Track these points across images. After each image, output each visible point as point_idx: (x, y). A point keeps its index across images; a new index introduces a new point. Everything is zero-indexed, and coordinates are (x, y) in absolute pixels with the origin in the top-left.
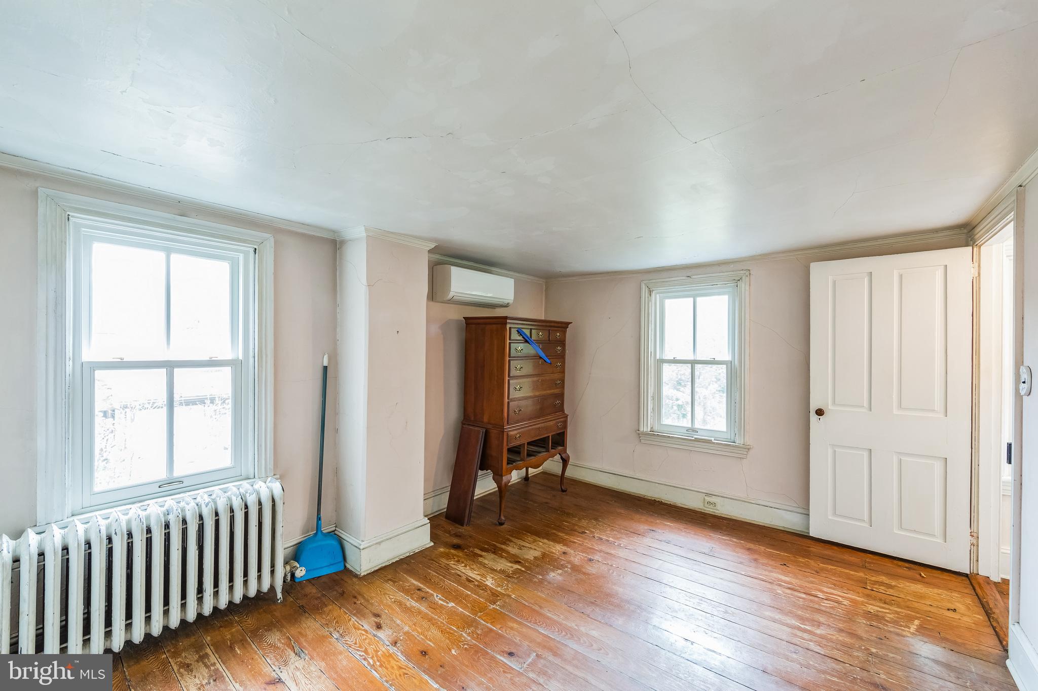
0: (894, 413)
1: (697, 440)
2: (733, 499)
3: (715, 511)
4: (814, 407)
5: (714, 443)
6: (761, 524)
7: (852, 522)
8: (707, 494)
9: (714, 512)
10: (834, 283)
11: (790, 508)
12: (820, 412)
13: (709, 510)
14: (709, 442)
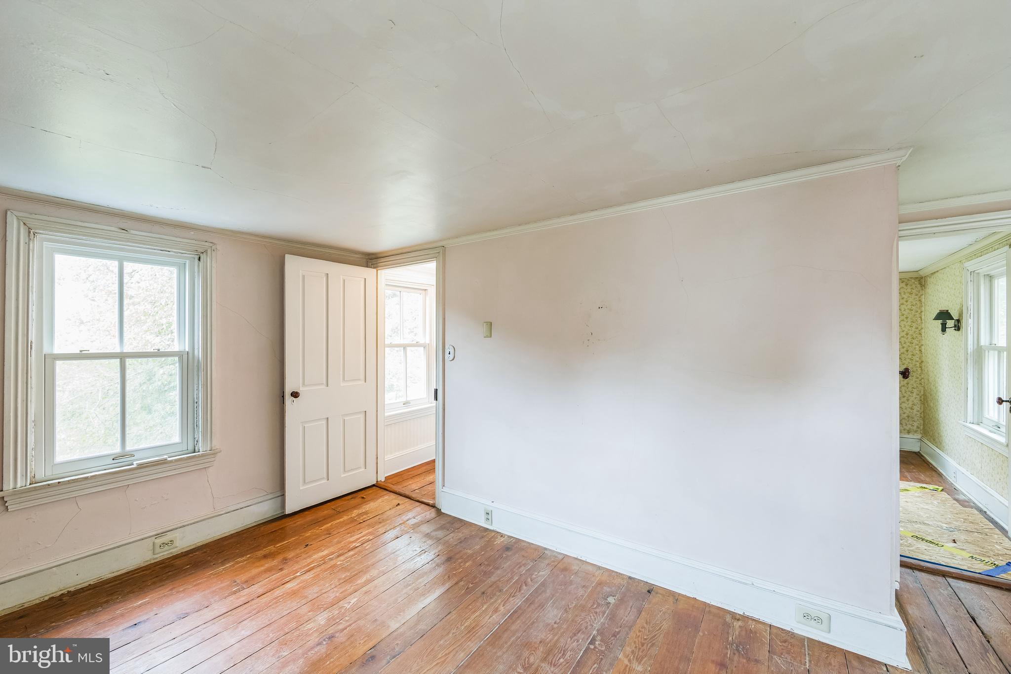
0: (341, 385)
1: (141, 467)
2: (197, 522)
3: (171, 551)
4: (288, 390)
5: (171, 462)
6: (233, 532)
7: (314, 485)
8: (158, 536)
9: (171, 553)
10: (304, 277)
11: (260, 500)
12: (295, 395)
13: (164, 554)
14: (164, 462)
